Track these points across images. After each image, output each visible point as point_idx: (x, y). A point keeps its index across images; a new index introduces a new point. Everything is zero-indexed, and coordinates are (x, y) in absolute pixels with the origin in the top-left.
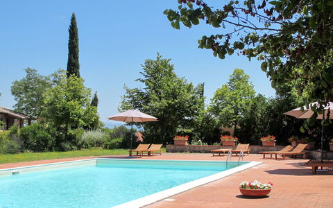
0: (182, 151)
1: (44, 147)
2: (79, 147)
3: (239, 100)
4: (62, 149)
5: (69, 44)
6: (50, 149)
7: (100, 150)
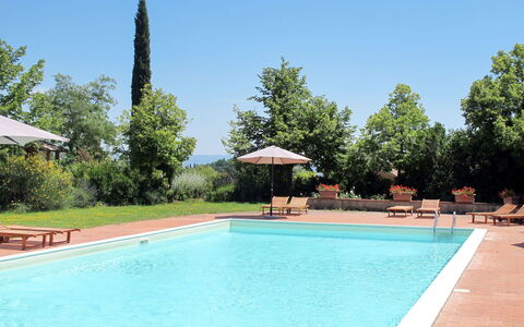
0: (331, 208)
1: (122, 197)
2: (170, 199)
3: (407, 130)
4: (147, 202)
5: (136, 41)
6: (131, 202)
7: (200, 203)
